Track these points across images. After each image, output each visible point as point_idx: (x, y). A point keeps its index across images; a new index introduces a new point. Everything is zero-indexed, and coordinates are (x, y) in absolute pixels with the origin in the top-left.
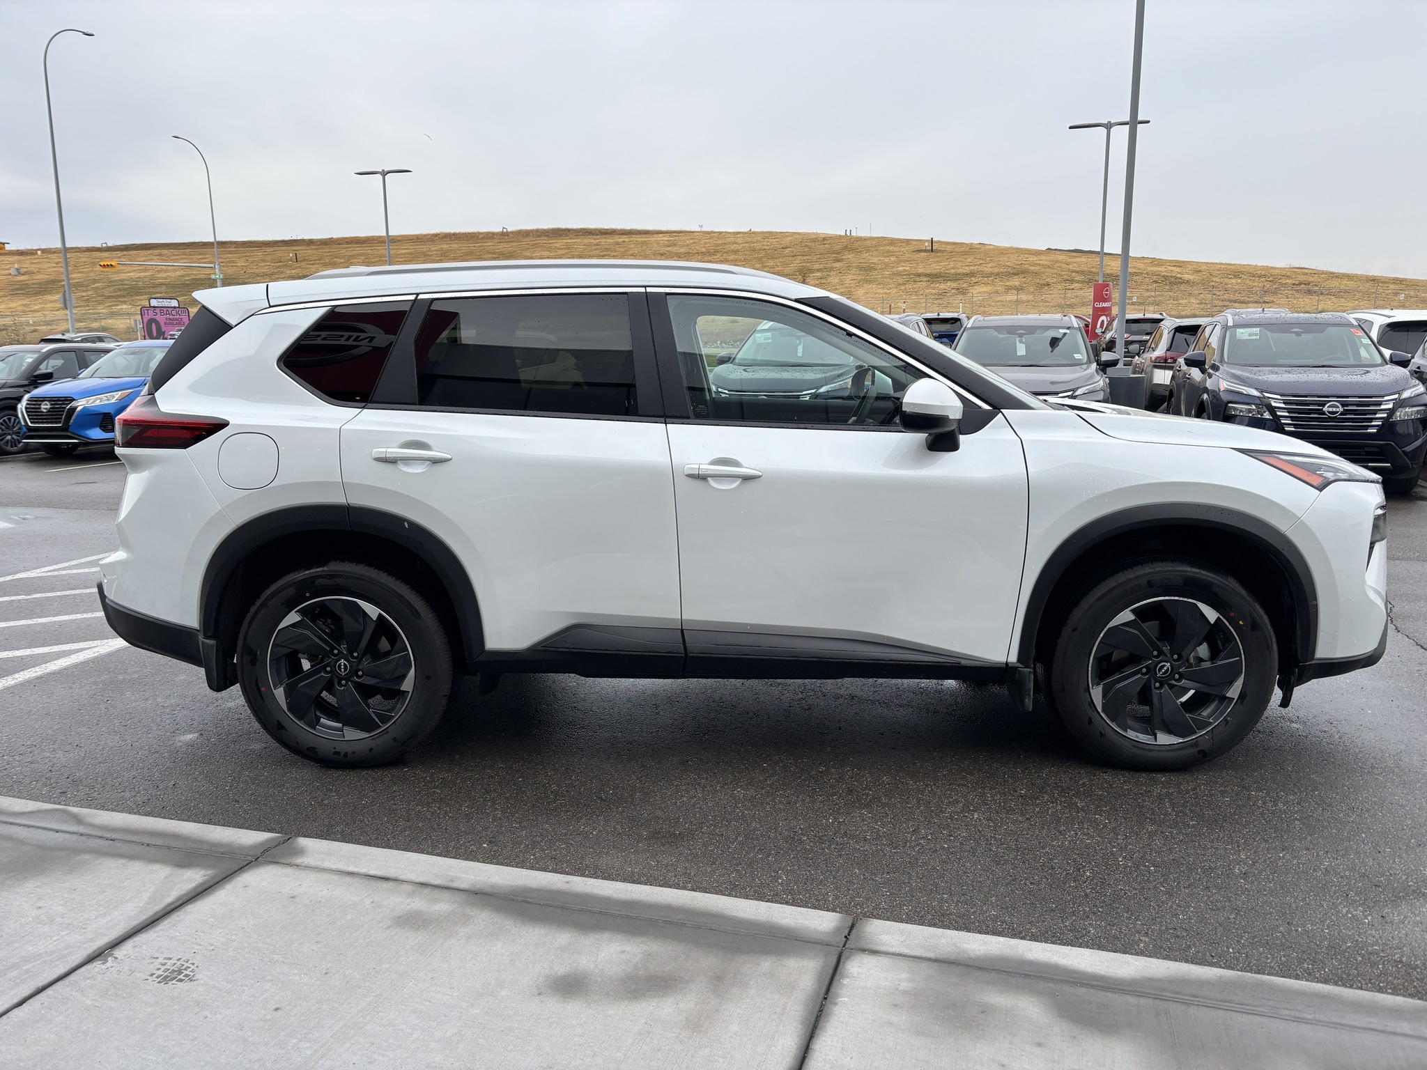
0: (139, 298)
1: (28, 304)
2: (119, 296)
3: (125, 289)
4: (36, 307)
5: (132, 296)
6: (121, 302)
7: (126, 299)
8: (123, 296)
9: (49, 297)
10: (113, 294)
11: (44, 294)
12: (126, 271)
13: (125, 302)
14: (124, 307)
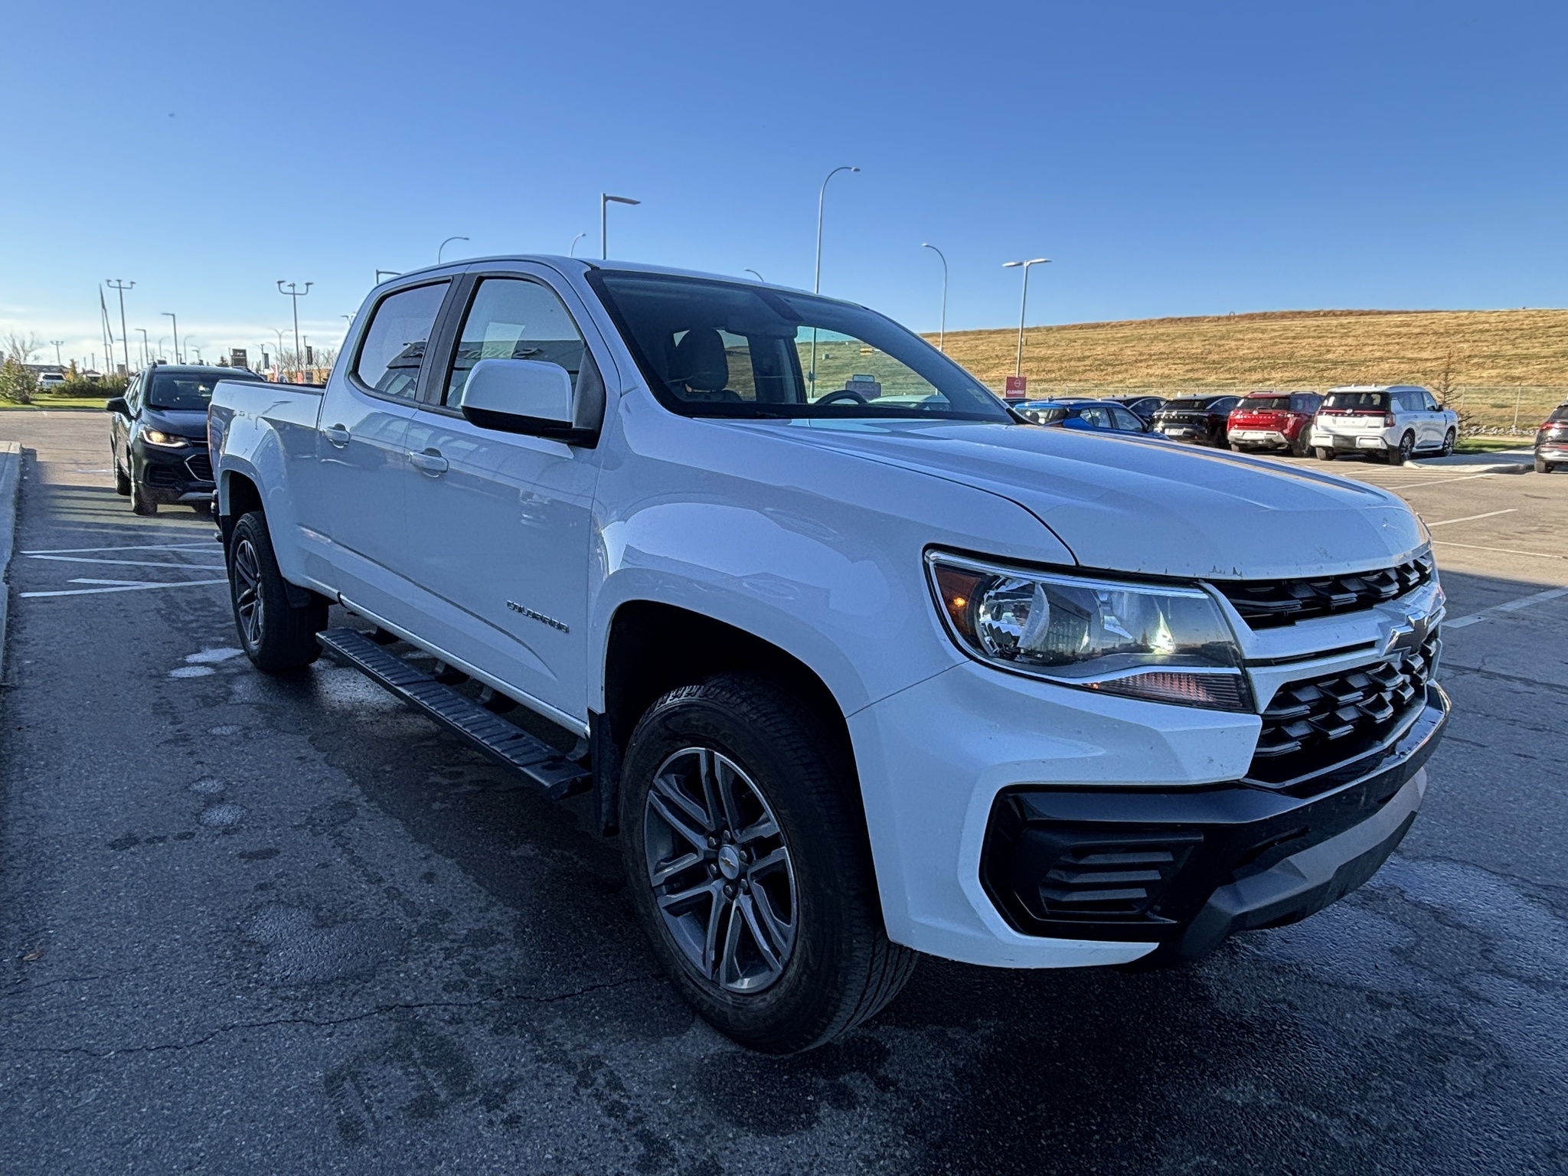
9: (842, 375)
11: (840, 373)
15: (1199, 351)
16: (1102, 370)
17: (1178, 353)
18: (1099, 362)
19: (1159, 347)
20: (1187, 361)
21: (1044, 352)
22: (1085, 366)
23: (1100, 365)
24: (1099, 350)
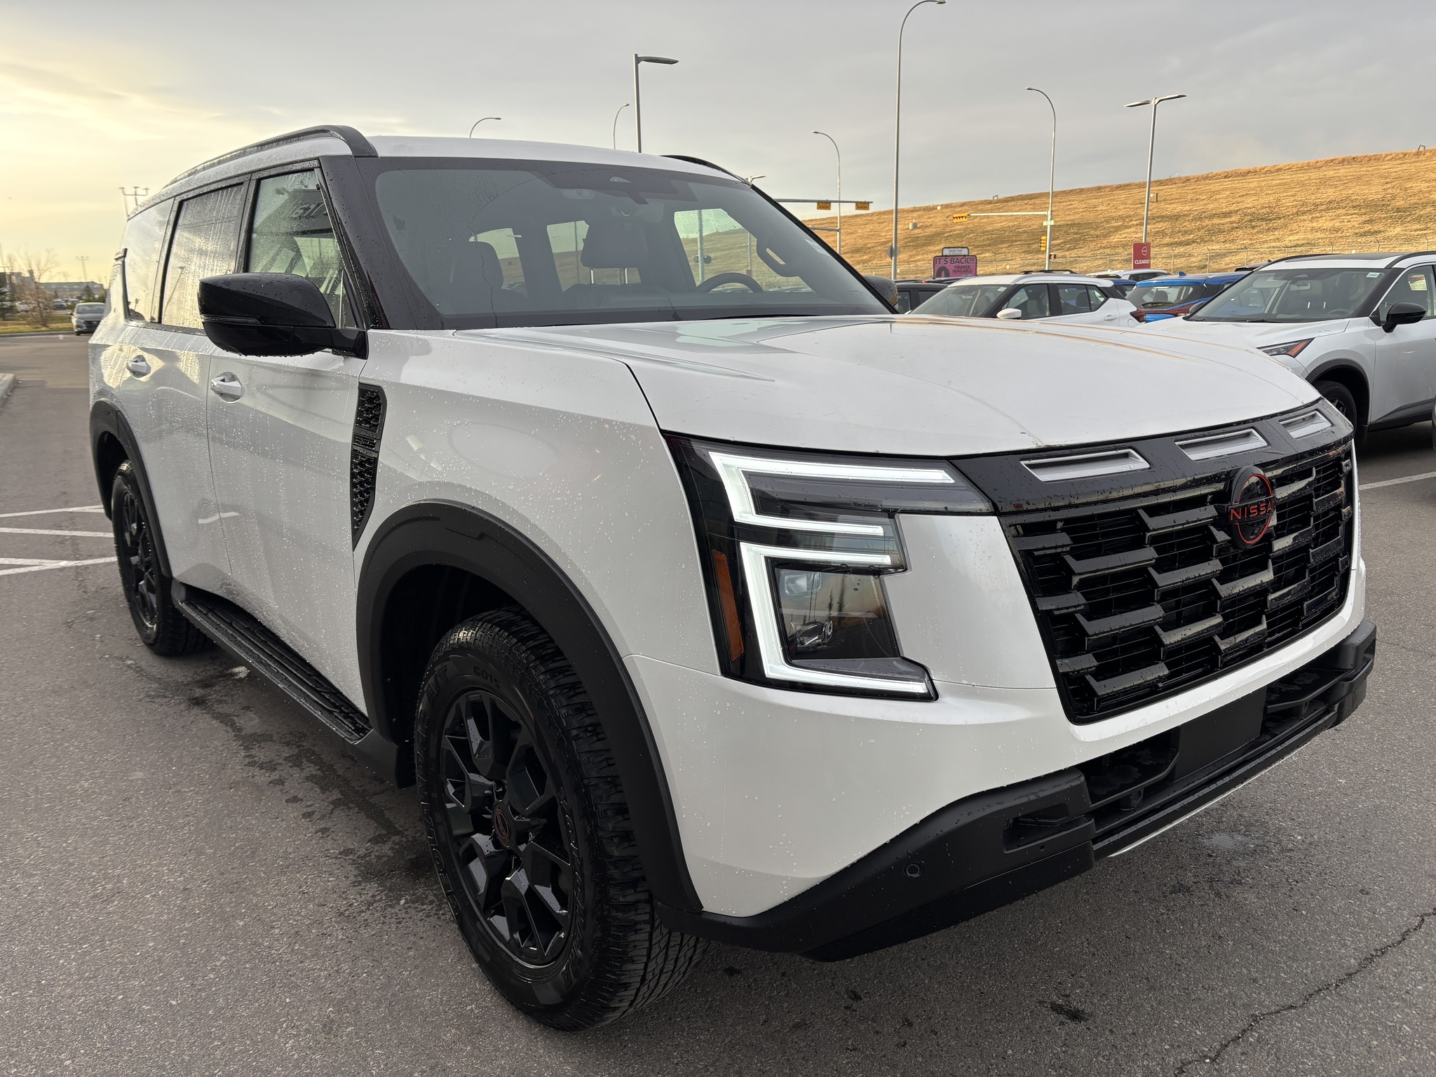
0: (1001, 246)
1: (914, 255)
2: (985, 245)
3: (992, 239)
4: (919, 257)
5: (996, 245)
6: (986, 250)
7: (989, 248)
8: (989, 245)
9: (931, 248)
10: (981, 243)
11: (928, 246)
12: (999, 221)
13: (988, 251)
14: (987, 255)
15: (1380, 196)
16: (1253, 227)
17: (1352, 201)
18: (1249, 218)
19: (1330, 194)
20: (1363, 211)
21: (1178, 208)
22: (1231, 223)
23: (1251, 221)
24: (1249, 202)
